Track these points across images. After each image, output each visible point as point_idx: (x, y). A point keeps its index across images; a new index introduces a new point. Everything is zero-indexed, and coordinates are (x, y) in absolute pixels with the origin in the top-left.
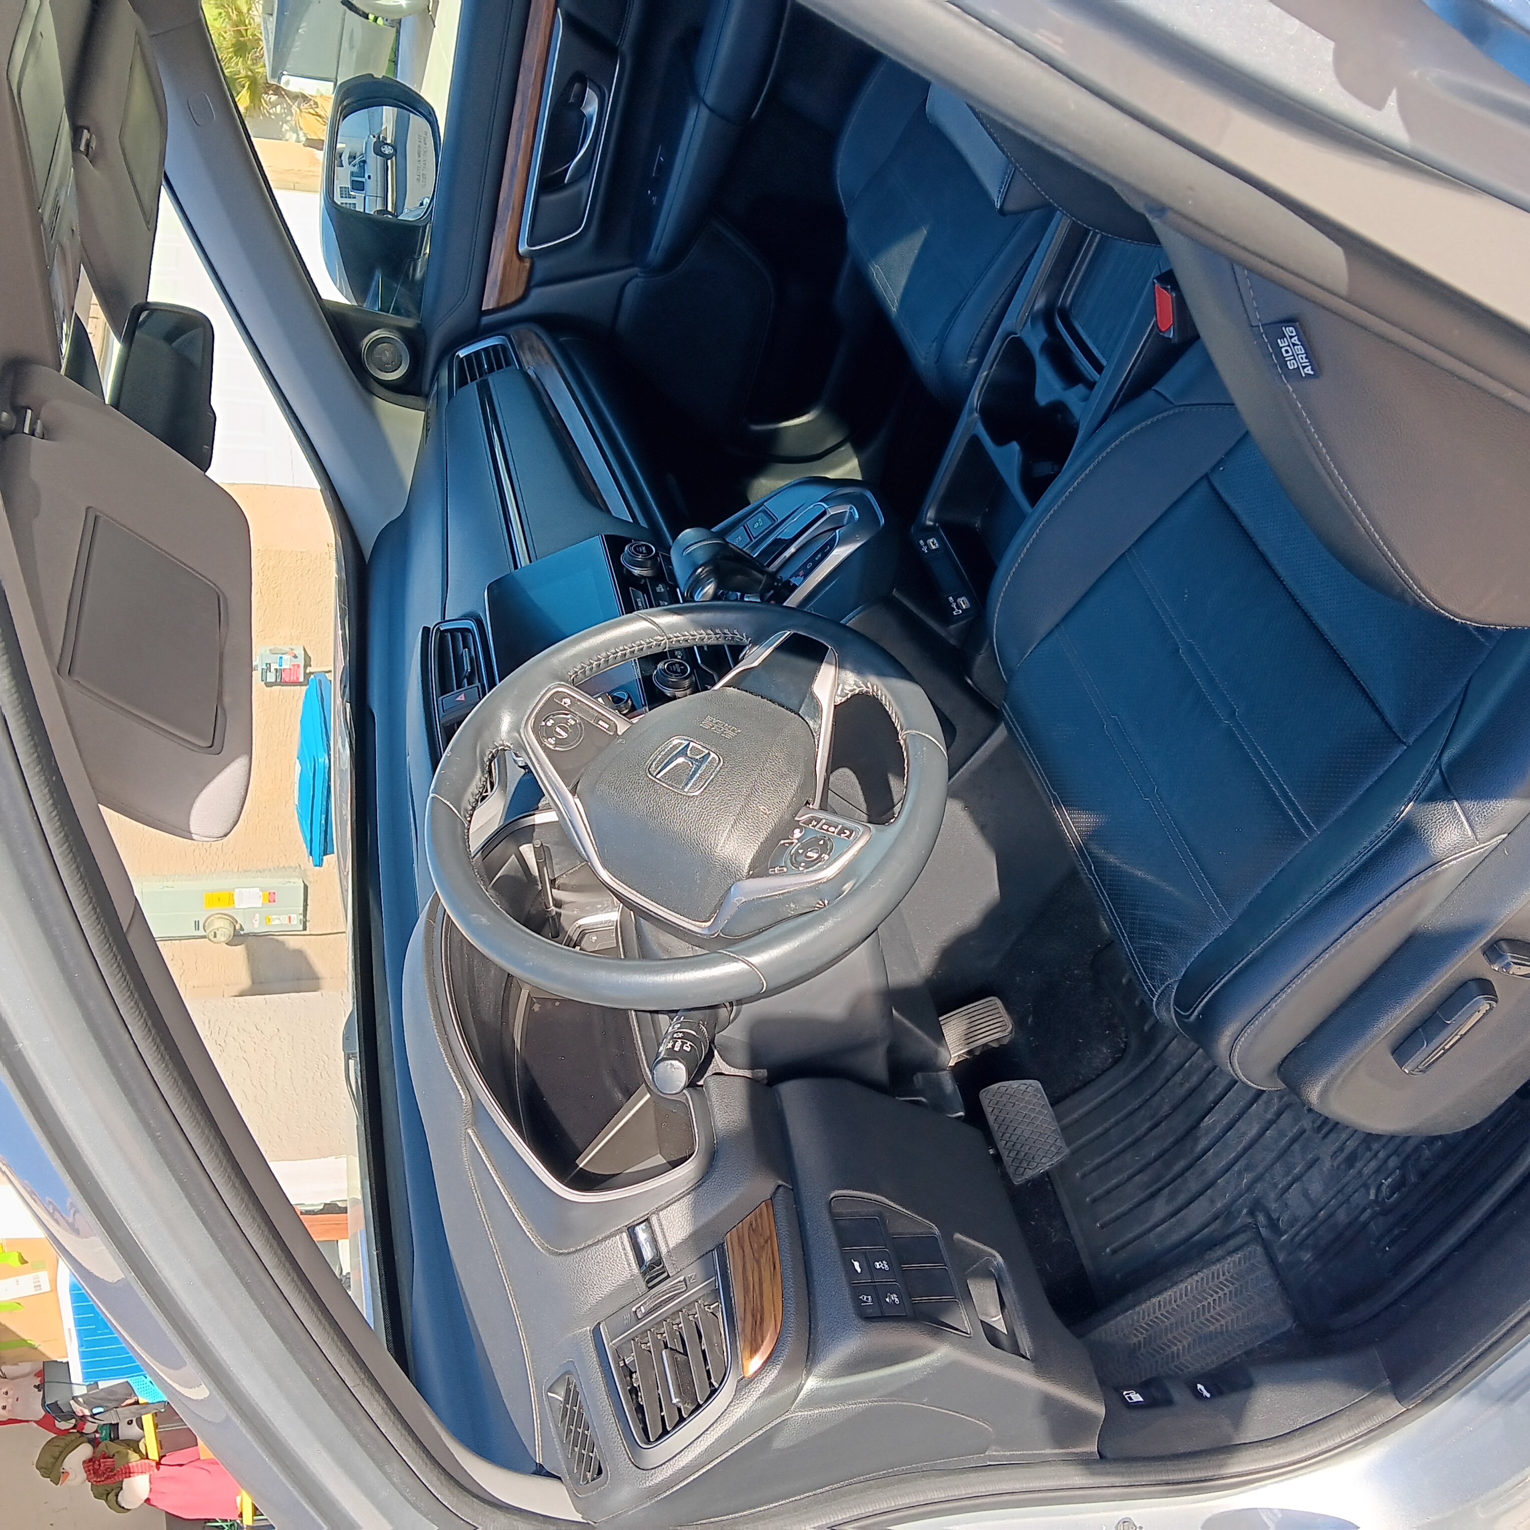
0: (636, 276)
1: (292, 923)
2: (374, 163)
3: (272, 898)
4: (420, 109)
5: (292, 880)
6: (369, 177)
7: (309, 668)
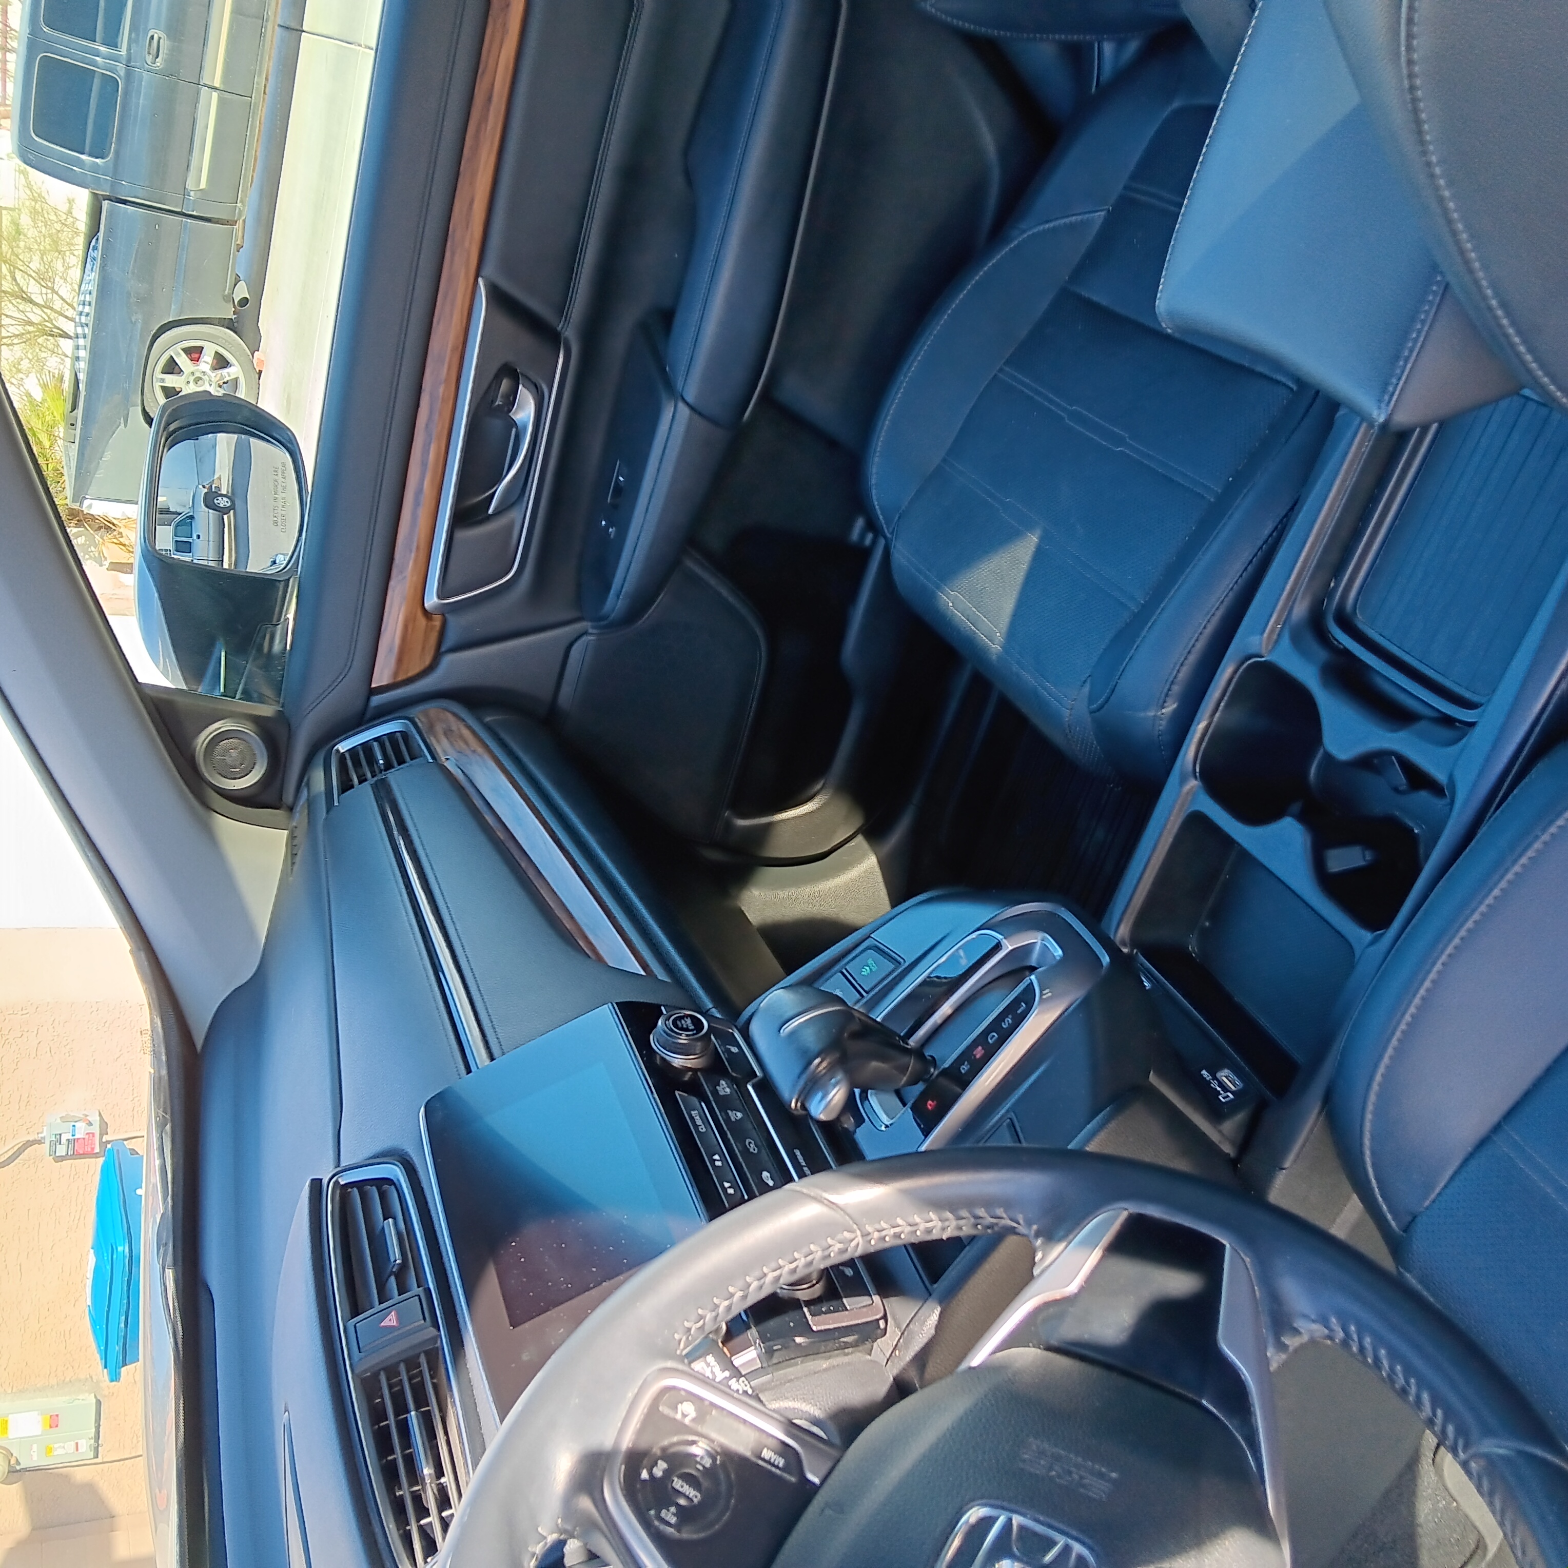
0: (585, 633)
1: (80, 1451)
2: (205, 519)
3: (54, 1422)
4: (275, 435)
5: (81, 1397)
6: (199, 537)
7: (104, 1136)
